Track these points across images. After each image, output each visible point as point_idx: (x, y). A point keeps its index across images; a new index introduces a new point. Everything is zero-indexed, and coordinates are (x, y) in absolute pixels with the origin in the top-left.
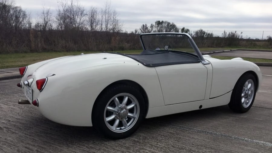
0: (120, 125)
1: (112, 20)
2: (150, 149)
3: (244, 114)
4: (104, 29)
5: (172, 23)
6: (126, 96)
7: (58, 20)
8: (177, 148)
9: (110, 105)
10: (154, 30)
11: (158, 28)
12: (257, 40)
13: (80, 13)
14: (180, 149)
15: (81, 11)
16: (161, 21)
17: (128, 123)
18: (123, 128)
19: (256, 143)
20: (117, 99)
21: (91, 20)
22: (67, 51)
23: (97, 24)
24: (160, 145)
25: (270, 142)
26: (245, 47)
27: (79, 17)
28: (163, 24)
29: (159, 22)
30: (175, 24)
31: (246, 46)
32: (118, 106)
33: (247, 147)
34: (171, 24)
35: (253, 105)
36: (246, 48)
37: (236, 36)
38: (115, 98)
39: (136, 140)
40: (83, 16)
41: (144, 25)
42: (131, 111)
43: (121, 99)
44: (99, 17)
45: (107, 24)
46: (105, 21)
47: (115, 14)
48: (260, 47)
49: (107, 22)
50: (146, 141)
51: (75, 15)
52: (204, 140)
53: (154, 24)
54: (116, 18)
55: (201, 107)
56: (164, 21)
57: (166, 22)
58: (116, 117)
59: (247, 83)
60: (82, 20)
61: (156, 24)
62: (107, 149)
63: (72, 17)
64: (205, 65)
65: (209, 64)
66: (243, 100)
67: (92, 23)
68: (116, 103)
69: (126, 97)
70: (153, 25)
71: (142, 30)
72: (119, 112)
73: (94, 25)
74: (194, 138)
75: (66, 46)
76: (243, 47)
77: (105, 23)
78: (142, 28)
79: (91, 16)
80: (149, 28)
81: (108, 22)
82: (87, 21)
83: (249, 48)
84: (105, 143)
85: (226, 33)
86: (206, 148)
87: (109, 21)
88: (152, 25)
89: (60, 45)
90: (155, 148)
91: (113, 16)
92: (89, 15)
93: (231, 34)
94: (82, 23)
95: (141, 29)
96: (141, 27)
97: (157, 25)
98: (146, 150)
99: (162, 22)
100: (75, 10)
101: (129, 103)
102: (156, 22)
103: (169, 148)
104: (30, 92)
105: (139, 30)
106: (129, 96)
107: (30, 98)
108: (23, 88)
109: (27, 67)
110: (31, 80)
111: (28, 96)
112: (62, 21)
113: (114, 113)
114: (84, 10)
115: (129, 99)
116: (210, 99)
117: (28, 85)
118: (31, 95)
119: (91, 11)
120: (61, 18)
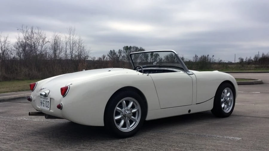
1: (77, 47)
2: (135, 147)
5: (141, 48)
6: (132, 101)
7: (17, 48)
8: (159, 144)
9: (119, 106)
10: (123, 55)
11: (127, 53)
12: (231, 63)
13: (41, 40)
14: (161, 145)
15: (43, 38)
19: (227, 138)
20: (124, 101)
21: (53, 47)
24: (144, 144)
27: (40, 44)
28: (131, 49)
29: (127, 47)
32: (125, 108)
33: (219, 141)
34: (139, 49)
37: (208, 59)
38: (123, 101)
39: (122, 141)
40: (44, 43)
41: (112, 50)
42: (134, 114)
43: (128, 103)
44: (62, 45)
46: (69, 47)
47: (80, 41)
48: (233, 69)
50: (131, 142)
51: (36, 43)
53: (122, 49)
54: (82, 45)
56: (132, 46)
57: (134, 47)
60: (43, 48)
61: (124, 49)
63: (33, 44)
64: (190, 75)
65: (193, 74)
66: (223, 106)
67: (55, 51)
68: (123, 106)
70: (121, 51)
71: (110, 56)
72: (125, 113)
73: (58, 52)
74: (173, 138)
75: (29, 74)
77: (70, 50)
79: (54, 44)
80: (117, 53)
81: (73, 49)
82: (50, 49)
85: (197, 56)
86: (184, 143)
88: (119, 50)
89: (23, 73)
90: (140, 146)
92: (51, 42)
93: (202, 57)
94: (44, 51)
95: (109, 55)
96: (108, 53)
97: (125, 51)
98: (132, 147)
99: (130, 47)
101: (133, 107)
102: (124, 48)
103: (152, 145)
104: (47, 101)
105: (107, 56)
106: (134, 102)
107: (47, 107)
108: (34, 101)
109: (36, 83)
110: (47, 92)
111: (44, 106)
112: (21, 49)
113: (121, 113)
114: (46, 37)
115: (133, 104)
116: (196, 104)
117: (46, 96)
118: (48, 103)
119: (54, 38)
120: (19, 47)
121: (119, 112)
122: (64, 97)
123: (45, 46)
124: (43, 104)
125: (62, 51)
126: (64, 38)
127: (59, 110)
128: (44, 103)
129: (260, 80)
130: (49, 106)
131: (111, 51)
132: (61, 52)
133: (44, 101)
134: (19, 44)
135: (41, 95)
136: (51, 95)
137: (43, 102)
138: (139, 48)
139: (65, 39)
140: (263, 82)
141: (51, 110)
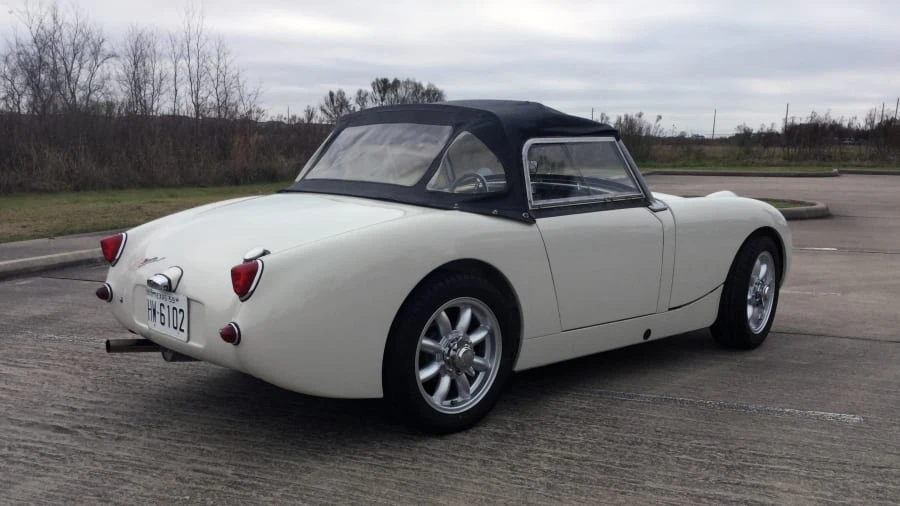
0: (453, 392)
1: (213, 76)
3: (754, 352)
4: (186, 108)
5: (430, 85)
6: (467, 306)
7: (5, 78)
9: (428, 336)
11: (384, 103)
12: (699, 141)
13: (88, 50)
15: (93, 43)
16: (391, 81)
17: (471, 384)
18: (459, 399)
19: (817, 417)
20: (444, 315)
21: (131, 75)
22: (77, 189)
23: (159, 90)
24: (572, 440)
25: (850, 414)
26: (671, 164)
27: (86, 65)
28: (399, 91)
29: (385, 81)
30: (439, 87)
31: (672, 160)
32: (447, 337)
33: (798, 427)
34: (426, 88)
35: (772, 329)
36: (674, 167)
37: (641, 129)
38: (440, 314)
40: (99, 61)
41: (335, 93)
42: (479, 349)
43: (454, 315)
44: (162, 66)
45: (195, 87)
46: (186, 78)
47: (222, 55)
48: (717, 161)
49: (196, 81)
50: (529, 432)
51: (70, 59)
52: (681, 420)
53: (370, 90)
54: (228, 70)
55: (648, 333)
56: (402, 78)
57: (408, 82)
58: (442, 368)
59: (758, 262)
60: (97, 77)
61: (377, 89)
62: (436, 459)
63: (60, 64)
64: (657, 214)
65: (665, 209)
66: (750, 310)
67: (138, 87)
68: (441, 329)
69: (466, 308)
70: (366, 95)
71: (329, 111)
72: (452, 352)
73: (148, 92)
74: (654, 417)
75: (70, 172)
76: (665, 164)
77: (189, 87)
78: (327, 104)
79: (131, 62)
80: (353, 103)
81: (198, 82)
82: (119, 79)
83: (684, 166)
84: (420, 444)
85: (607, 118)
87: (202, 79)
88: (360, 92)
91: (215, 61)
92: (122, 56)
93: (623, 121)
94: (99, 88)
95: (325, 107)
96: (323, 103)
97: (378, 94)
99: (396, 83)
100: (67, 40)
101: (473, 326)
102: (373, 84)
104: (174, 308)
105: (319, 114)
106: (473, 307)
107: (176, 328)
108: (122, 301)
109: (124, 234)
110: (173, 274)
111: (163, 324)
112: (20, 80)
113: (438, 356)
114: (103, 40)
115: (473, 316)
116: (670, 309)
117: (169, 288)
118: (180, 316)
119: (133, 44)
120: (14, 72)
121: (431, 351)
122: (243, 301)
123: (102, 70)
124: (158, 316)
125: (163, 89)
126: (167, 41)
127: (230, 345)
128: (165, 312)
129: (820, 205)
130: (184, 327)
131: (331, 94)
132: (157, 92)
133: (162, 305)
134: (13, 62)
135: (151, 283)
136: (189, 287)
137: (158, 310)
138: (425, 86)
139: (171, 49)
140: (831, 211)
141: (195, 341)
